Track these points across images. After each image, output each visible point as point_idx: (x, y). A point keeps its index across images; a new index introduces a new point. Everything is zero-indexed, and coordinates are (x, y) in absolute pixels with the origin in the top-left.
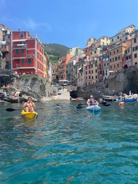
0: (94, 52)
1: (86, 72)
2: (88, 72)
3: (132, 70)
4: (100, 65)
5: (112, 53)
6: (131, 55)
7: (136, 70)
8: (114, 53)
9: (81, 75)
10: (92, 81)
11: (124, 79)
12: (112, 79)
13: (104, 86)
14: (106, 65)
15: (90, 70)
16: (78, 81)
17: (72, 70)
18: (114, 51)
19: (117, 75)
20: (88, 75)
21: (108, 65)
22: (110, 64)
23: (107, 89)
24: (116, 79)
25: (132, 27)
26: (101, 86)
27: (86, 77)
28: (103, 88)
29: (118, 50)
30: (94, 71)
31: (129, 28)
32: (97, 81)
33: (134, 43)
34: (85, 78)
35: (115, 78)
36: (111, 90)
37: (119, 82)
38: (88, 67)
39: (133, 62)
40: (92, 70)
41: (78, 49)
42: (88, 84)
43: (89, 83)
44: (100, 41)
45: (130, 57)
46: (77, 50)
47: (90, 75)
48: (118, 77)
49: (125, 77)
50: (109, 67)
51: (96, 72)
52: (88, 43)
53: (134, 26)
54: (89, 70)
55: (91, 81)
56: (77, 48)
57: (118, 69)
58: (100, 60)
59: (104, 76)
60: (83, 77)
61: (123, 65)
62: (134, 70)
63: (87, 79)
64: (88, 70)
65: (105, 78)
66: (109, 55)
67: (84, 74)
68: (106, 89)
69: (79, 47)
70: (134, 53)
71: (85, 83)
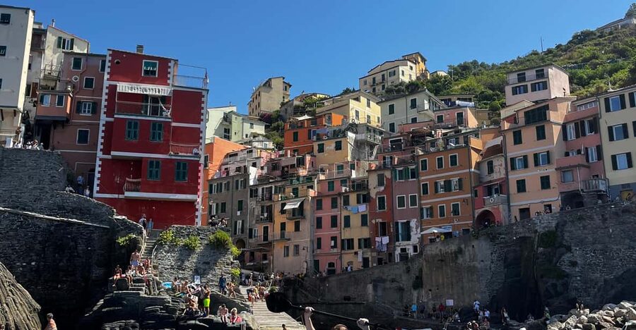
0: (334, 145)
1: (319, 221)
2: (326, 222)
3: (516, 233)
4: (382, 200)
5: (432, 162)
6: (506, 180)
7: (533, 235)
8: (440, 165)
9: (297, 228)
10: (344, 256)
11: (492, 262)
12: (442, 260)
13: (406, 281)
14: (408, 201)
15: (335, 212)
16: (278, 250)
17: (240, 202)
18: (440, 160)
19: (463, 246)
20: (327, 232)
21: (413, 203)
22: (420, 200)
23: (418, 294)
24: (460, 260)
25: (416, 62)
26: (393, 281)
27: (319, 240)
28: (401, 290)
29: (454, 158)
30: (356, 221)
31: (409, 63)
32: (366, 261)
33: (516, 143)
34: (312, 242)
35: (457, 257)
36: (435, 297)
37: (472, 270)
38: (327, 203)
39: (511, 204)
40: (345, 213)
41: (234, 117)
42: (324, 267)
43: (331, 265)
44: (348, 105)
45: (502, 187)
46: (227, 118)
47: (334, 232)
48: (467, 253)
49: (495, 257)
50: (418, 211)
51: (364, 223)
52: (262, 94)
53: (424, 60)
54: (333, 214)
55: (341, 258)
56: (228, 110)
57: (456, 223)
58: (380, 183)
59: (397, 243)
60: (305, 237)
61: (474, 213)
62: (527, 235)
63: (319, 247)
64: (326, 214)
65: (403, 250)
66: (417, 167)
67: (306, 226)
68: (415, 293)
69: (234, 109)
70: (514, 177)
71: (311, 264)
